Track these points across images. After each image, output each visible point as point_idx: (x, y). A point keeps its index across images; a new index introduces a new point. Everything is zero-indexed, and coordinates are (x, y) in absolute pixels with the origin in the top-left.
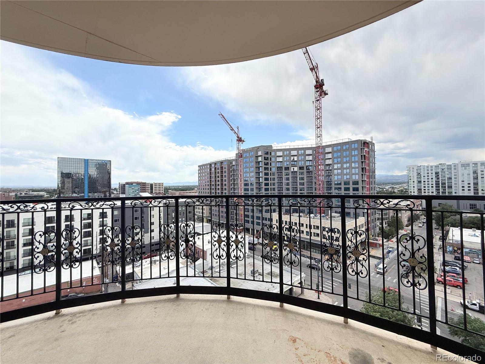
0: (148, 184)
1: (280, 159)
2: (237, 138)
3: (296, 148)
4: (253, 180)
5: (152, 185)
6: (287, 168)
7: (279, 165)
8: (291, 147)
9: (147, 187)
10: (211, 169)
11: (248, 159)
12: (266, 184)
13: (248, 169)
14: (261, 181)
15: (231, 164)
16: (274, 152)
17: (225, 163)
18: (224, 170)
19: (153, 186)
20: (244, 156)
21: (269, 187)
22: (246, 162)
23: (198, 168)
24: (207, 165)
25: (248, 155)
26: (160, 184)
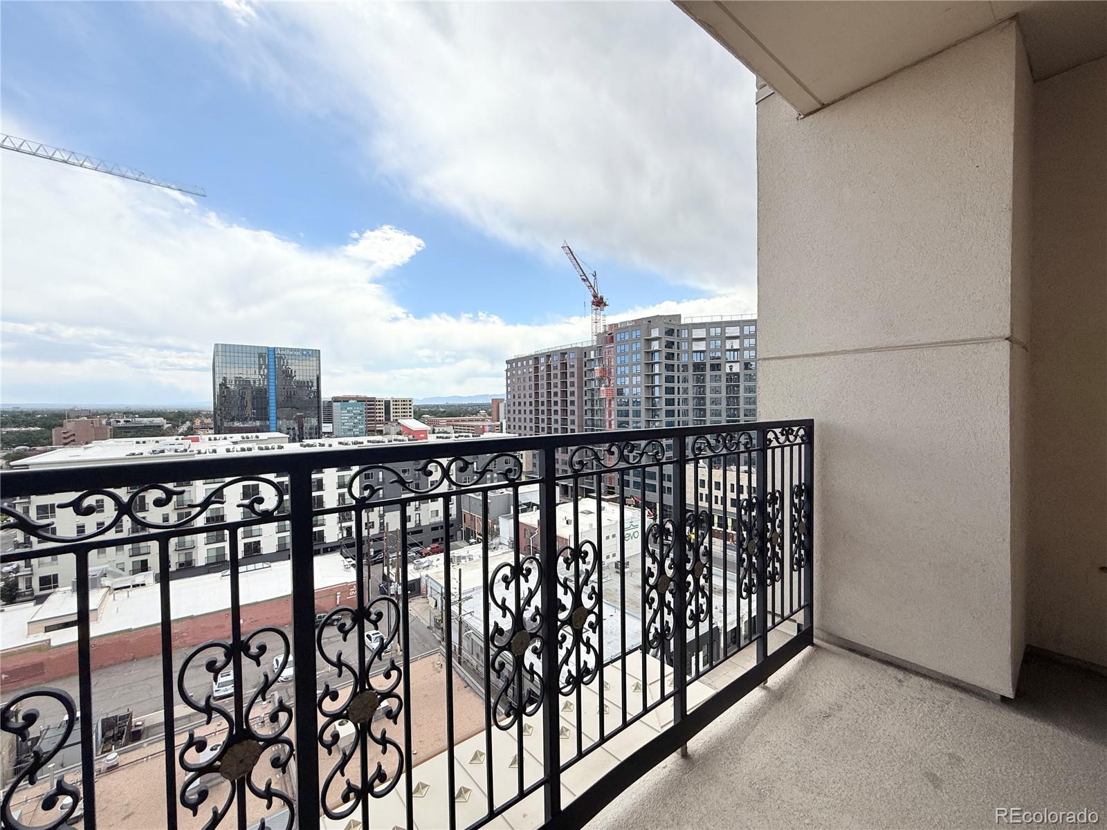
0: (379, 401)
1: (701, 346)
2: (593, 299)
3: (739, 321)
4: (640, 392)
5: (387, 404)
6: (715, 367)
7: (697, 359)
8: (725, 319)
9: (377, 407)
10: (536, 369)
11: (627, 346)
12: (670, 402)
13: (627, 368)
14: (657, 394)
15: (585, 357)
16: (686, 331)
17: (572, 356)
18: (569, 370)
19: (391, 405)
20: (618, 339)
21: (676, 407)
22: (623, 353)
23: (505, 367)
24: (527, 358)
25: (627, 338)
26: (404, 401)
